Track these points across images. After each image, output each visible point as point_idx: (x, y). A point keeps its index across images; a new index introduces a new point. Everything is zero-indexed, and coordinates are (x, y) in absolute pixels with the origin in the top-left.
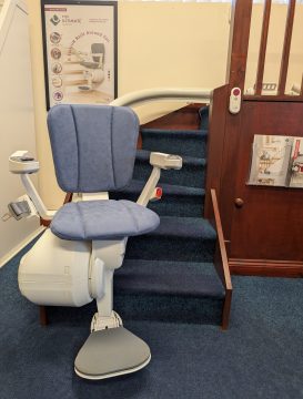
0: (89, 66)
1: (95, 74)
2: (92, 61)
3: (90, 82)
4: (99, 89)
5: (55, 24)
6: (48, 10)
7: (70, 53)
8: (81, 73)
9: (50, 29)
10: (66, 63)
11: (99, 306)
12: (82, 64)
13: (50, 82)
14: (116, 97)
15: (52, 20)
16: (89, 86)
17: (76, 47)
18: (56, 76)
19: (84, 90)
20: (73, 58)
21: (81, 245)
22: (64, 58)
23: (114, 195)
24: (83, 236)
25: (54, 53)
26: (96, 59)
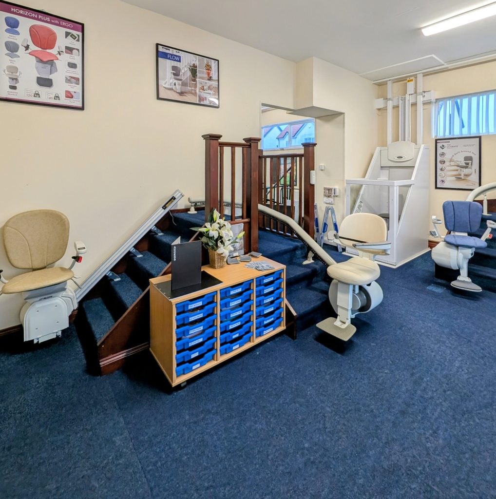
0: (462, 167)
1: (466, 171)
2: (465, 165)
3: (462, 175)
4: (469, 178)
5: (443, 148)
6: (439, 143)
7: (450, 161)
8: (457, 170)
9: (440, 151)
10: (448, 166)
11: (461, 272)
12: (458, 166)
13: (438, 175)
14: (480, 185)
15: (441, 147)
16: (462, 177)
17: (455, 158)
18: (441, 172)
19: (459, 178)
20: (452, 163)
21: (454, 248)
22: (447, 163)
23: (470, 235)
24: (455, 244)
25: (441, 162)
26: (467, 164)
